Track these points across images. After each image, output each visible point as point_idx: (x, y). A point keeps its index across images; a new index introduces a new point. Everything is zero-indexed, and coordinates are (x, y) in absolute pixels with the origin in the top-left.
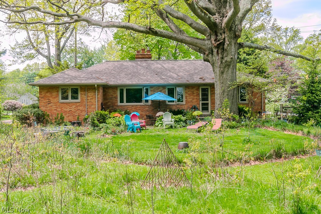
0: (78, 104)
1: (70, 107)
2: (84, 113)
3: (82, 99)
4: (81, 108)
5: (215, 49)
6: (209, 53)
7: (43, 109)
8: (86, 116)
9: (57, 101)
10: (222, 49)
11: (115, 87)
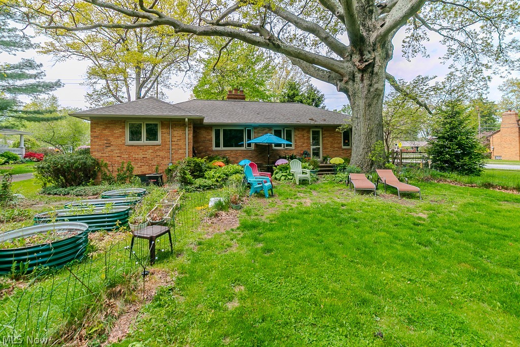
0: (158, 148)
1: (143, 153)
2: (166, 161)
3: (163, 140)
4: (161, 154)
5: (359, 73)
6: (349, 79)
7: (96, 155)
8: (170, 166)
9: (122, 143)
10: (370, 72)
11: (210, 127)
